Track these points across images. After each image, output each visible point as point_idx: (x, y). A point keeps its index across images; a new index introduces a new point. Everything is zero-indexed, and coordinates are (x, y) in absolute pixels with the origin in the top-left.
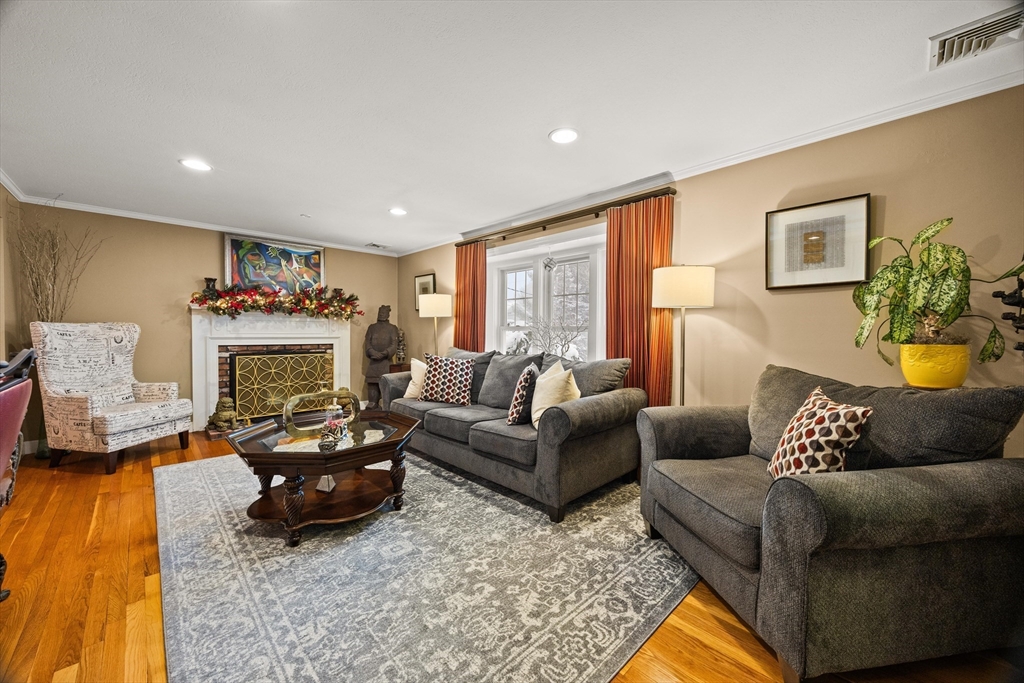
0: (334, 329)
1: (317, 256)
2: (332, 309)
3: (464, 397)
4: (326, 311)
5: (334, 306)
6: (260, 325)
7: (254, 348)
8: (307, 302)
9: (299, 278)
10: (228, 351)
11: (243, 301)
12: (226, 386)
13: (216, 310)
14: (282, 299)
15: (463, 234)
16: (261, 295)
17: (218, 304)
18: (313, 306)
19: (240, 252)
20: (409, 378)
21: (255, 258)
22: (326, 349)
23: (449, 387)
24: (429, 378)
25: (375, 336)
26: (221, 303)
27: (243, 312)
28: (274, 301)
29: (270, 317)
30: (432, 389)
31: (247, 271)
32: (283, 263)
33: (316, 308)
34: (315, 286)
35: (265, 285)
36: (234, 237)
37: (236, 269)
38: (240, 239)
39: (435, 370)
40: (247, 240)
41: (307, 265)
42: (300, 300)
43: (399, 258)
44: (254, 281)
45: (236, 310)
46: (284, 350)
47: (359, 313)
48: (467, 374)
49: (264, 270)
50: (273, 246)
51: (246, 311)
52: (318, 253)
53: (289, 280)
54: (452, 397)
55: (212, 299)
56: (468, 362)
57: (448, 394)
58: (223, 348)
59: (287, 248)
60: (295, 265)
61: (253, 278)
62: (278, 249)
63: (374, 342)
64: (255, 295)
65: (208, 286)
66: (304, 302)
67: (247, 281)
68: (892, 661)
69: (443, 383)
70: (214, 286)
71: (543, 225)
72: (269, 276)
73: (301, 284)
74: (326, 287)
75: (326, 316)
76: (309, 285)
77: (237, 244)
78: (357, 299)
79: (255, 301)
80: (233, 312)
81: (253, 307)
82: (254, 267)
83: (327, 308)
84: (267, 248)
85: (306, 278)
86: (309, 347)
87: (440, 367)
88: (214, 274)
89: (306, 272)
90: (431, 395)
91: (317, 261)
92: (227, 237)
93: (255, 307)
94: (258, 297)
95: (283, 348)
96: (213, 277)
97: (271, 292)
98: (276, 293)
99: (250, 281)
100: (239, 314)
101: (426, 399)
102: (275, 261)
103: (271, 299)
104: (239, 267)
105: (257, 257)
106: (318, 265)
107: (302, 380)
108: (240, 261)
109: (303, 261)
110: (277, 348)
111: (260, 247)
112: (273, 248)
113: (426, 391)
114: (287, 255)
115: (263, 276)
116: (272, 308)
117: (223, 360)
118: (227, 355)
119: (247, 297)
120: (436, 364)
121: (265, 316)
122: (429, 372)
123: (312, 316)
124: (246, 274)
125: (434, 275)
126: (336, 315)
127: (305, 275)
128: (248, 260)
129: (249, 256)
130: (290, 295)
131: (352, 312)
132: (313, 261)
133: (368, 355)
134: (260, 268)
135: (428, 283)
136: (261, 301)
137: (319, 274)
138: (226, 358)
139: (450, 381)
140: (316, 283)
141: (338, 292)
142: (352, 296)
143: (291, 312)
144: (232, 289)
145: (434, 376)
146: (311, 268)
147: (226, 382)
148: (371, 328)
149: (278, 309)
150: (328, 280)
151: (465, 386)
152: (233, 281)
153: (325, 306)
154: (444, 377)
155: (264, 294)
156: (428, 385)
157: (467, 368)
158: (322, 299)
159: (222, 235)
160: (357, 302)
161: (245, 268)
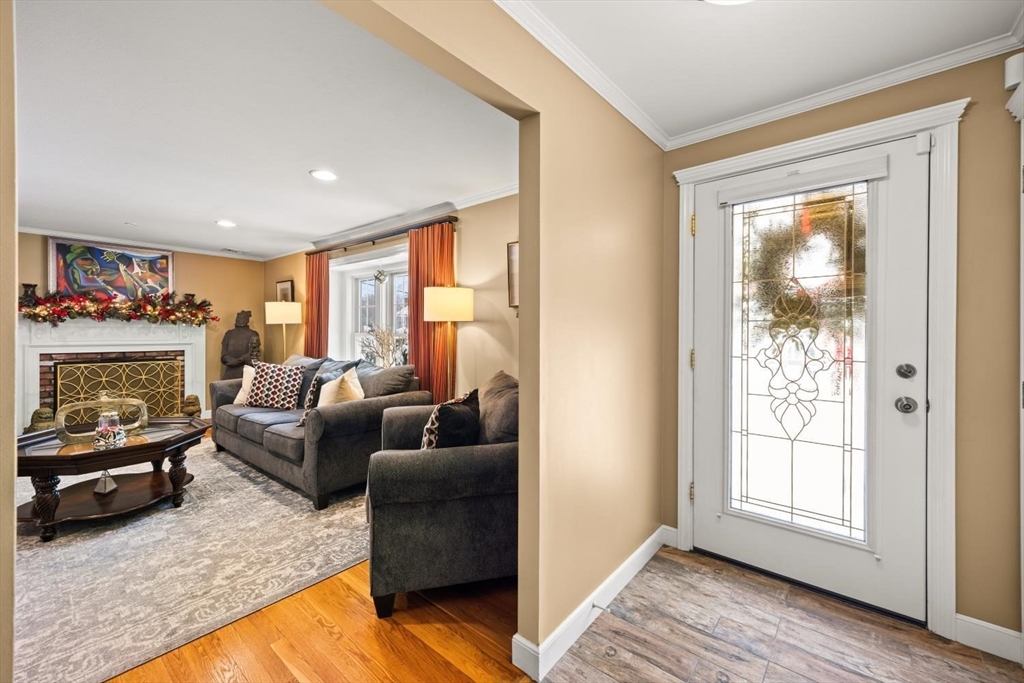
0: (185, 335)
1: (164, 261)
2: (179, 315)
3: (289, 402)
4: (173, 317)
5: (182, 312)
6: (92, 332)
7: (85, 356)
8: (149, 308)
9: (141, 283)
10: (52, 359)
11: (68, 308)
12: (50, 396)
13: (34, 317)
14: (117, 305)
15: (314, 243)
16: (92, 301)
17: (37, 310)
18: (157, 313)
19: (68, 257)
20: (240, 386)
21: (85, 262)
22: (176, 356)
23: (274, 393)
24: (254, 385)
25: (232, 342)
26: (40, 310)
27: (68, 318)
28: (107, 308)
29: (102, 324)
30: (257, 395)
31: (76, 276)
32: (122, 268)
33: (159, 314)
34: (162, 292)
35: (98, 291)
36: (60, 242)
37: (62, 273)
38: (68, 243)
39: (261, 376)
40: (76, 244)
41: (152, 269)
42: (140, 307)
43: (265, 263)
44: (84, 287)
45: (59, 317)
46: (123, 357)
47: (213, 319)
48: (295, 380)
49: (98, 275)
50: (110, 250)
51: (72, 318)
52: (165, 257)
53: (129, 285)
54: (277, 403)
55: (28, 306)
56: (297, 369)
57: (273, 399)
58: (44, 357)
59: (128, 252)
60: (137, 269)
61: (83, 283)
62: (116, 254)
63: (231, 348)
64: (84, 301)
65: (26, 292)
66: (145, 309)
67: (76, 286)
68: (446, 583)
69: (268, 390)
70: (34, 292)
71: (373, 240)
72: (104, 281)
73: (143, 290)
74: (173, 293)
75: (174, 322)
76: (154, 290)
77: (63, 248)
78: (209, 304)
79: (83, 308)
80: (55, 319)
81: (80, 314)
82: (86, 272)
83: (174, 314)
84: (101, 252)
85: (150, 283)
86: (155, 354)
87: (266, 374)
88: (34, 279)
89: (150, 277)
90: (256, 401)
91: (164, 266)
92: (50, 241)
93: (84, 314)
94: (88, 303)
95: (122, 355)
96: (33, 283)
97: (106, 297)
98: (110, 298)
99: (80, 286)
100: (63, 321)
101: (251, 405)
102: (113, 265)
103: (105, 305)
104: (66, 272)
105: (89, 262)
106: (165, 270)
107: (140, 388)
108: (67, 266)
109: (146, 266)
110: (114, 356)
111: (92, 252)
112: (109, 253)
113: (251, 397)
114: (128, 261)
115: (98, 282)
116: (104, 314)
117: (47, 369)
118: (51, 363)
119: (73, 304)
120: (263, 370)
121: (96, 323)
122: (256, 379)
123: (155, 322)
124: (75, 279)
125: (292, 282)
126: (184, 321)
127: (149, 280)
128: (77, 264)
129: (79, 261)
130: (130, 300)
131: (204, 318)
132: (159, 266)
133: (224, 361)
134: (92, 273)
135: (287, 289)
136: (92, 307)
137: (167, 279)
138: (50, 367)
139: (275, 387)
140: (162, 287)
141: (189, 298)
142: (204, 302)
143: (129, 318)
144: (54, 295)
145: (260, 382)
146: (156, 273)
147: (49, 392)
148: (229, 334)
149: (111, 316)
150: (176, 284)
151: (292, 391)
152: (58, 285)
153: (172, 312)
154: (269, 383)
155: (94, 300)
156: (253, 391)
157: (296, 374)
158: (168, 304)
159: (45, 239)
160: (211, 308)
161: (73, 274)
